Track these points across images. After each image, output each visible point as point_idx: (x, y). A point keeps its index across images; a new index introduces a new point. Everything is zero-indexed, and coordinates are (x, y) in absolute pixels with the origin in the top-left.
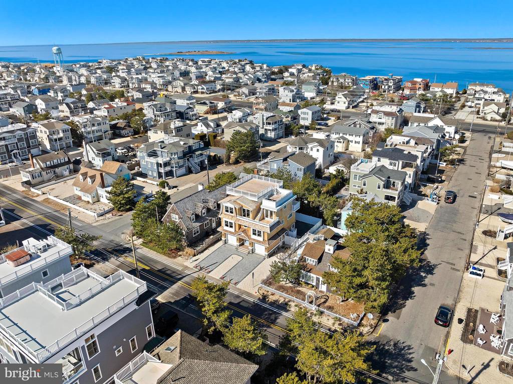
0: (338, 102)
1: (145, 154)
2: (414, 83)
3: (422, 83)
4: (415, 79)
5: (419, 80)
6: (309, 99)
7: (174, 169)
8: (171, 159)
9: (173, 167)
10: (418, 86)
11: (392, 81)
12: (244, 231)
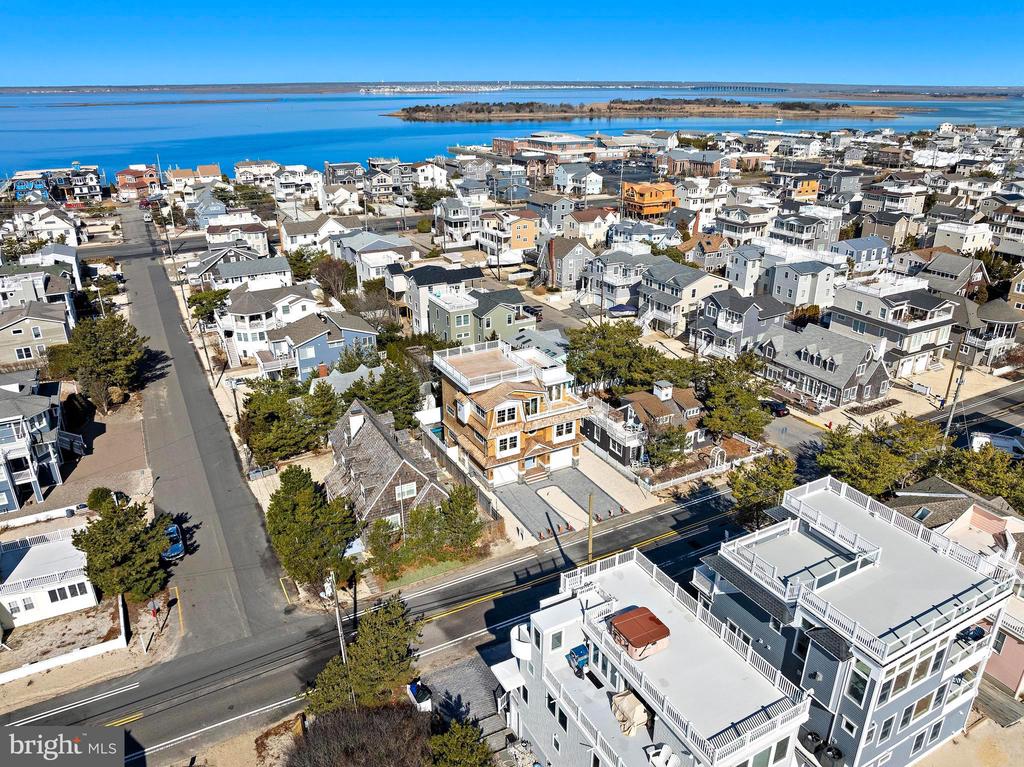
3: (154, 174)
7: (53, 460)
10: (146, 180)
11: (92, 176)
12: (537, 441)
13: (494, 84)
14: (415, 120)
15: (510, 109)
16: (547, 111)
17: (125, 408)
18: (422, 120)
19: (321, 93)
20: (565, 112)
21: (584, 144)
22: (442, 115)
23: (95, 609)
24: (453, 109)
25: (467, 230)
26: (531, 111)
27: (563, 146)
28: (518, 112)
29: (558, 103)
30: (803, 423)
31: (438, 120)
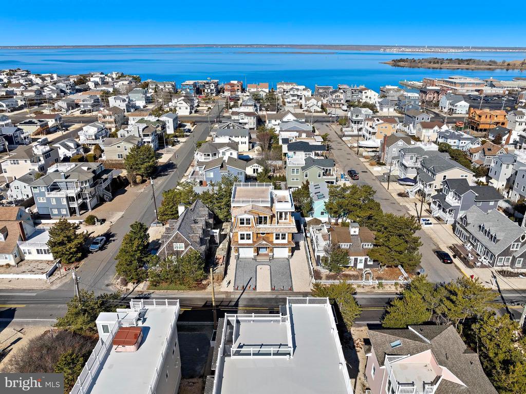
0: (180, 108)
1: (43, 190)
2: (233, 85)
3: (239, 85)
4: (232, 82)
5: (235, 82)
6: (142, 107)
7: (88, 201)
8: (81, 189)
9: (86, 198)
10: (236, 88)
11: (213, 85)
12: (264, 239)
13: (461, 48)
14: (398, 66)
15: (455, 63)
16: (478, 64)
17: (141, 186)
18: (402, 66)
19: (360, 50)
20: (490, 65)
21: (478, 84)
22: (413, 64)
23: (52, 261)
24: (420, 61)
25: (360, 126)
26: (468, 64)
27: (463, 84)
28: (459, 64)
29: (488, 60)
30: (457, 271)
31: (410, 67)
